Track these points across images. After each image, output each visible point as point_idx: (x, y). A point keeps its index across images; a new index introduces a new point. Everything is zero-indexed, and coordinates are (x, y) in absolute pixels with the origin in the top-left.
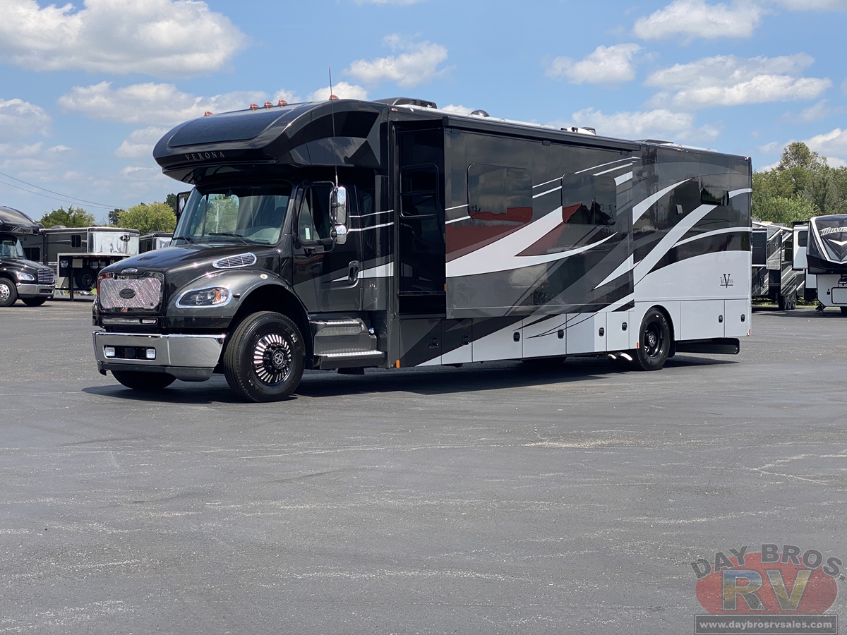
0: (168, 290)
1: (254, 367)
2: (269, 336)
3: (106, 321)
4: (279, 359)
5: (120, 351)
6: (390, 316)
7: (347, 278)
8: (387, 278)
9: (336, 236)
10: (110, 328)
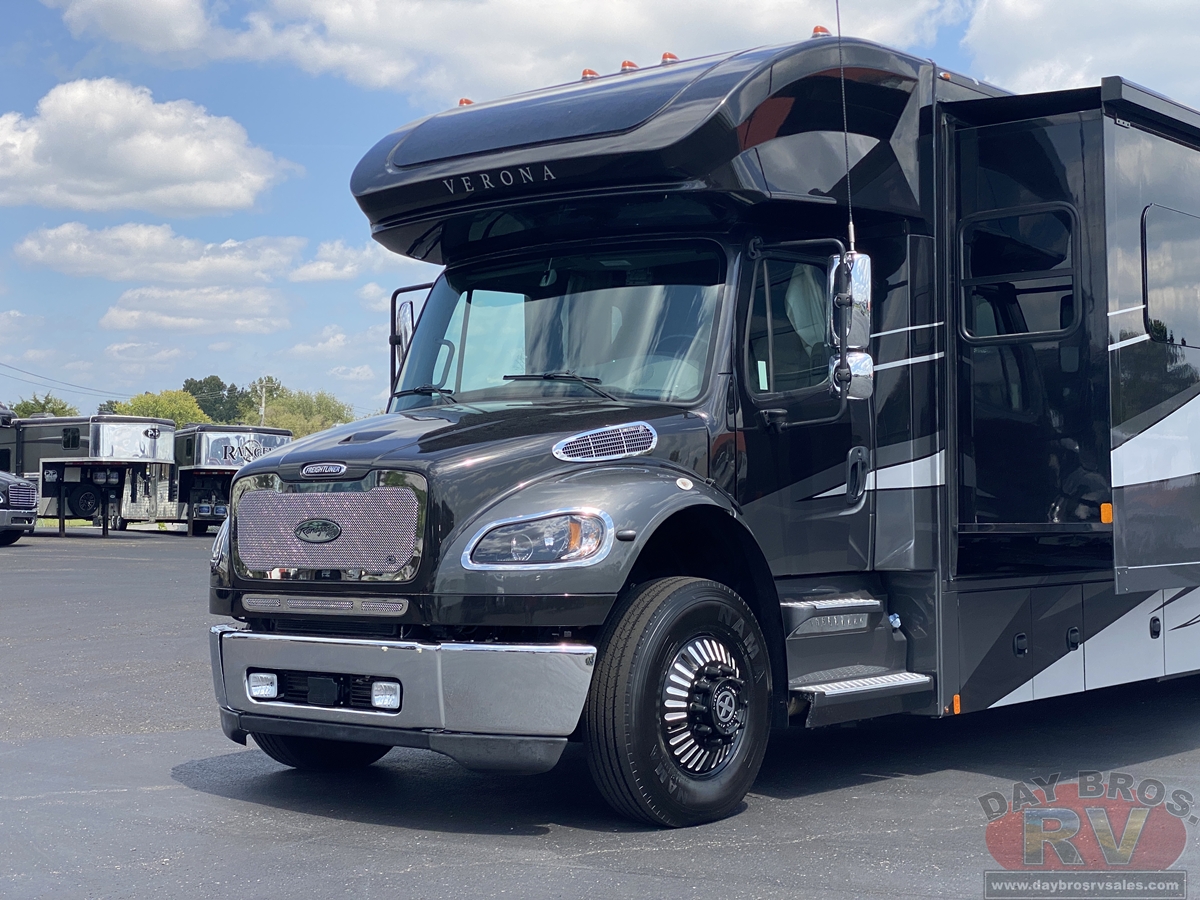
0: (438, 523)
1: (668, 730)
2: (698, 644)
3: (252, 602)
4: (725, 706)
5: (291, 684)
6: (939, 583)
7: (842, 489)
8: (934, 487)
9: (850, 380)
10: (262, 623)
